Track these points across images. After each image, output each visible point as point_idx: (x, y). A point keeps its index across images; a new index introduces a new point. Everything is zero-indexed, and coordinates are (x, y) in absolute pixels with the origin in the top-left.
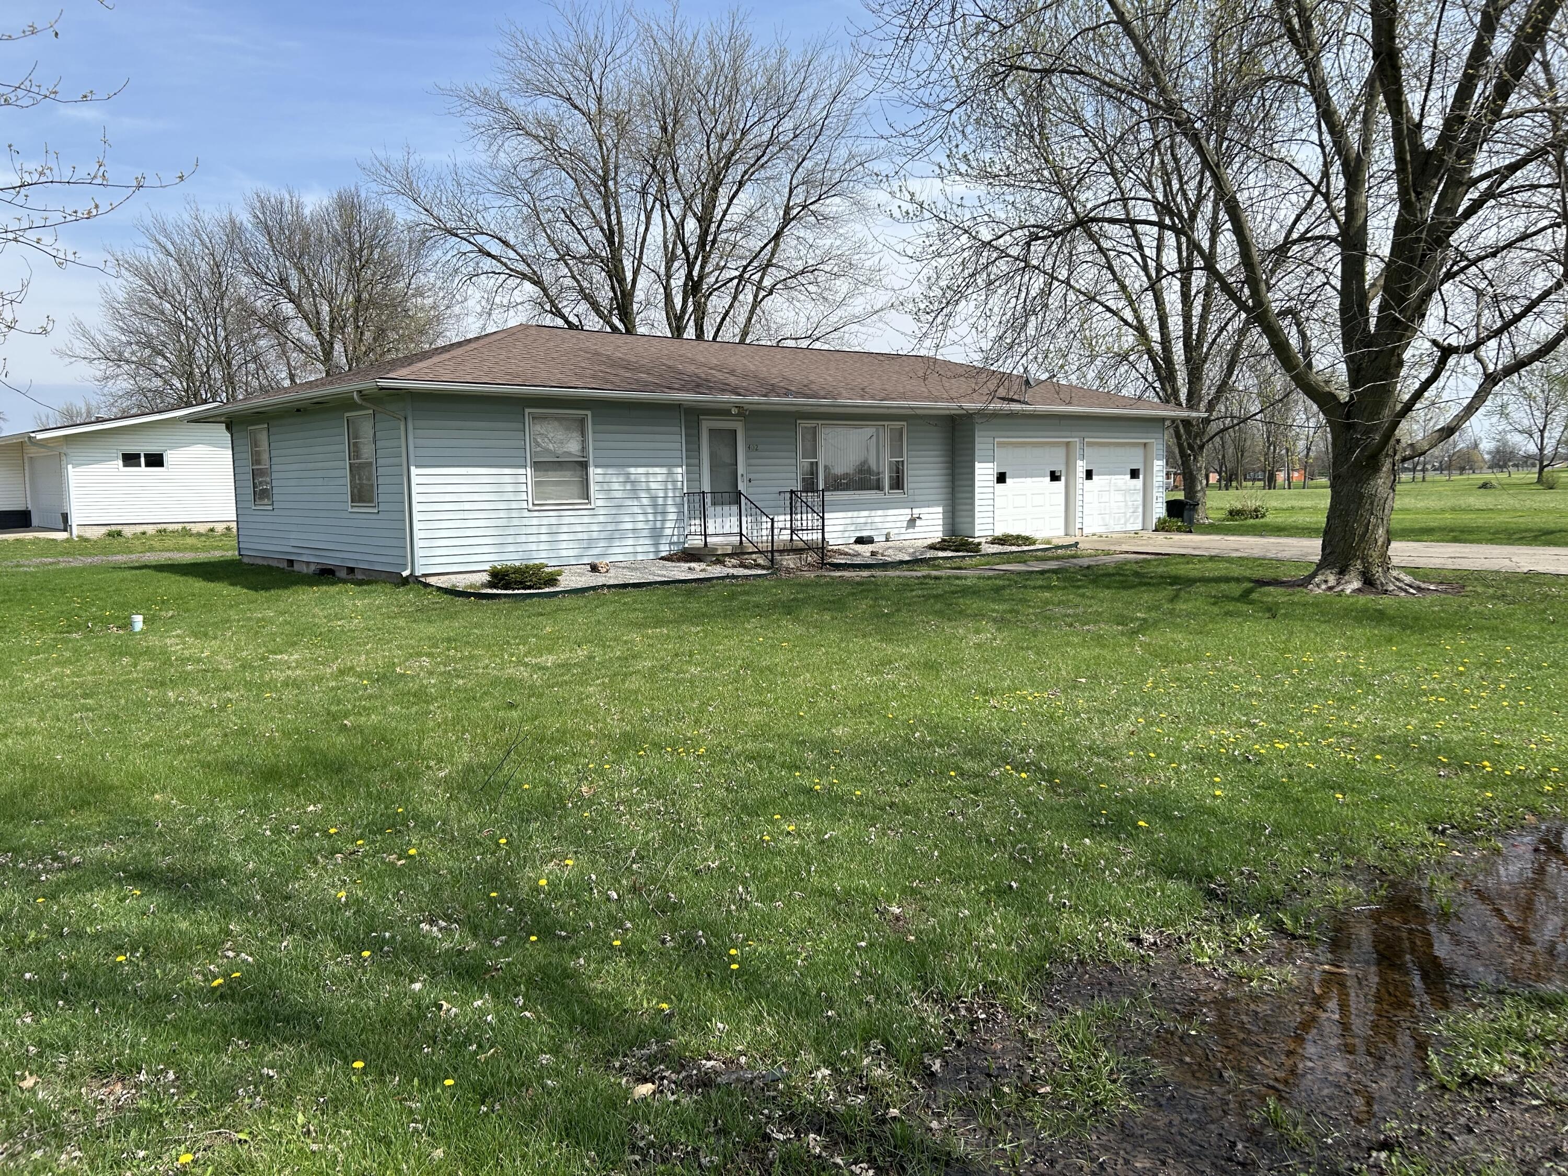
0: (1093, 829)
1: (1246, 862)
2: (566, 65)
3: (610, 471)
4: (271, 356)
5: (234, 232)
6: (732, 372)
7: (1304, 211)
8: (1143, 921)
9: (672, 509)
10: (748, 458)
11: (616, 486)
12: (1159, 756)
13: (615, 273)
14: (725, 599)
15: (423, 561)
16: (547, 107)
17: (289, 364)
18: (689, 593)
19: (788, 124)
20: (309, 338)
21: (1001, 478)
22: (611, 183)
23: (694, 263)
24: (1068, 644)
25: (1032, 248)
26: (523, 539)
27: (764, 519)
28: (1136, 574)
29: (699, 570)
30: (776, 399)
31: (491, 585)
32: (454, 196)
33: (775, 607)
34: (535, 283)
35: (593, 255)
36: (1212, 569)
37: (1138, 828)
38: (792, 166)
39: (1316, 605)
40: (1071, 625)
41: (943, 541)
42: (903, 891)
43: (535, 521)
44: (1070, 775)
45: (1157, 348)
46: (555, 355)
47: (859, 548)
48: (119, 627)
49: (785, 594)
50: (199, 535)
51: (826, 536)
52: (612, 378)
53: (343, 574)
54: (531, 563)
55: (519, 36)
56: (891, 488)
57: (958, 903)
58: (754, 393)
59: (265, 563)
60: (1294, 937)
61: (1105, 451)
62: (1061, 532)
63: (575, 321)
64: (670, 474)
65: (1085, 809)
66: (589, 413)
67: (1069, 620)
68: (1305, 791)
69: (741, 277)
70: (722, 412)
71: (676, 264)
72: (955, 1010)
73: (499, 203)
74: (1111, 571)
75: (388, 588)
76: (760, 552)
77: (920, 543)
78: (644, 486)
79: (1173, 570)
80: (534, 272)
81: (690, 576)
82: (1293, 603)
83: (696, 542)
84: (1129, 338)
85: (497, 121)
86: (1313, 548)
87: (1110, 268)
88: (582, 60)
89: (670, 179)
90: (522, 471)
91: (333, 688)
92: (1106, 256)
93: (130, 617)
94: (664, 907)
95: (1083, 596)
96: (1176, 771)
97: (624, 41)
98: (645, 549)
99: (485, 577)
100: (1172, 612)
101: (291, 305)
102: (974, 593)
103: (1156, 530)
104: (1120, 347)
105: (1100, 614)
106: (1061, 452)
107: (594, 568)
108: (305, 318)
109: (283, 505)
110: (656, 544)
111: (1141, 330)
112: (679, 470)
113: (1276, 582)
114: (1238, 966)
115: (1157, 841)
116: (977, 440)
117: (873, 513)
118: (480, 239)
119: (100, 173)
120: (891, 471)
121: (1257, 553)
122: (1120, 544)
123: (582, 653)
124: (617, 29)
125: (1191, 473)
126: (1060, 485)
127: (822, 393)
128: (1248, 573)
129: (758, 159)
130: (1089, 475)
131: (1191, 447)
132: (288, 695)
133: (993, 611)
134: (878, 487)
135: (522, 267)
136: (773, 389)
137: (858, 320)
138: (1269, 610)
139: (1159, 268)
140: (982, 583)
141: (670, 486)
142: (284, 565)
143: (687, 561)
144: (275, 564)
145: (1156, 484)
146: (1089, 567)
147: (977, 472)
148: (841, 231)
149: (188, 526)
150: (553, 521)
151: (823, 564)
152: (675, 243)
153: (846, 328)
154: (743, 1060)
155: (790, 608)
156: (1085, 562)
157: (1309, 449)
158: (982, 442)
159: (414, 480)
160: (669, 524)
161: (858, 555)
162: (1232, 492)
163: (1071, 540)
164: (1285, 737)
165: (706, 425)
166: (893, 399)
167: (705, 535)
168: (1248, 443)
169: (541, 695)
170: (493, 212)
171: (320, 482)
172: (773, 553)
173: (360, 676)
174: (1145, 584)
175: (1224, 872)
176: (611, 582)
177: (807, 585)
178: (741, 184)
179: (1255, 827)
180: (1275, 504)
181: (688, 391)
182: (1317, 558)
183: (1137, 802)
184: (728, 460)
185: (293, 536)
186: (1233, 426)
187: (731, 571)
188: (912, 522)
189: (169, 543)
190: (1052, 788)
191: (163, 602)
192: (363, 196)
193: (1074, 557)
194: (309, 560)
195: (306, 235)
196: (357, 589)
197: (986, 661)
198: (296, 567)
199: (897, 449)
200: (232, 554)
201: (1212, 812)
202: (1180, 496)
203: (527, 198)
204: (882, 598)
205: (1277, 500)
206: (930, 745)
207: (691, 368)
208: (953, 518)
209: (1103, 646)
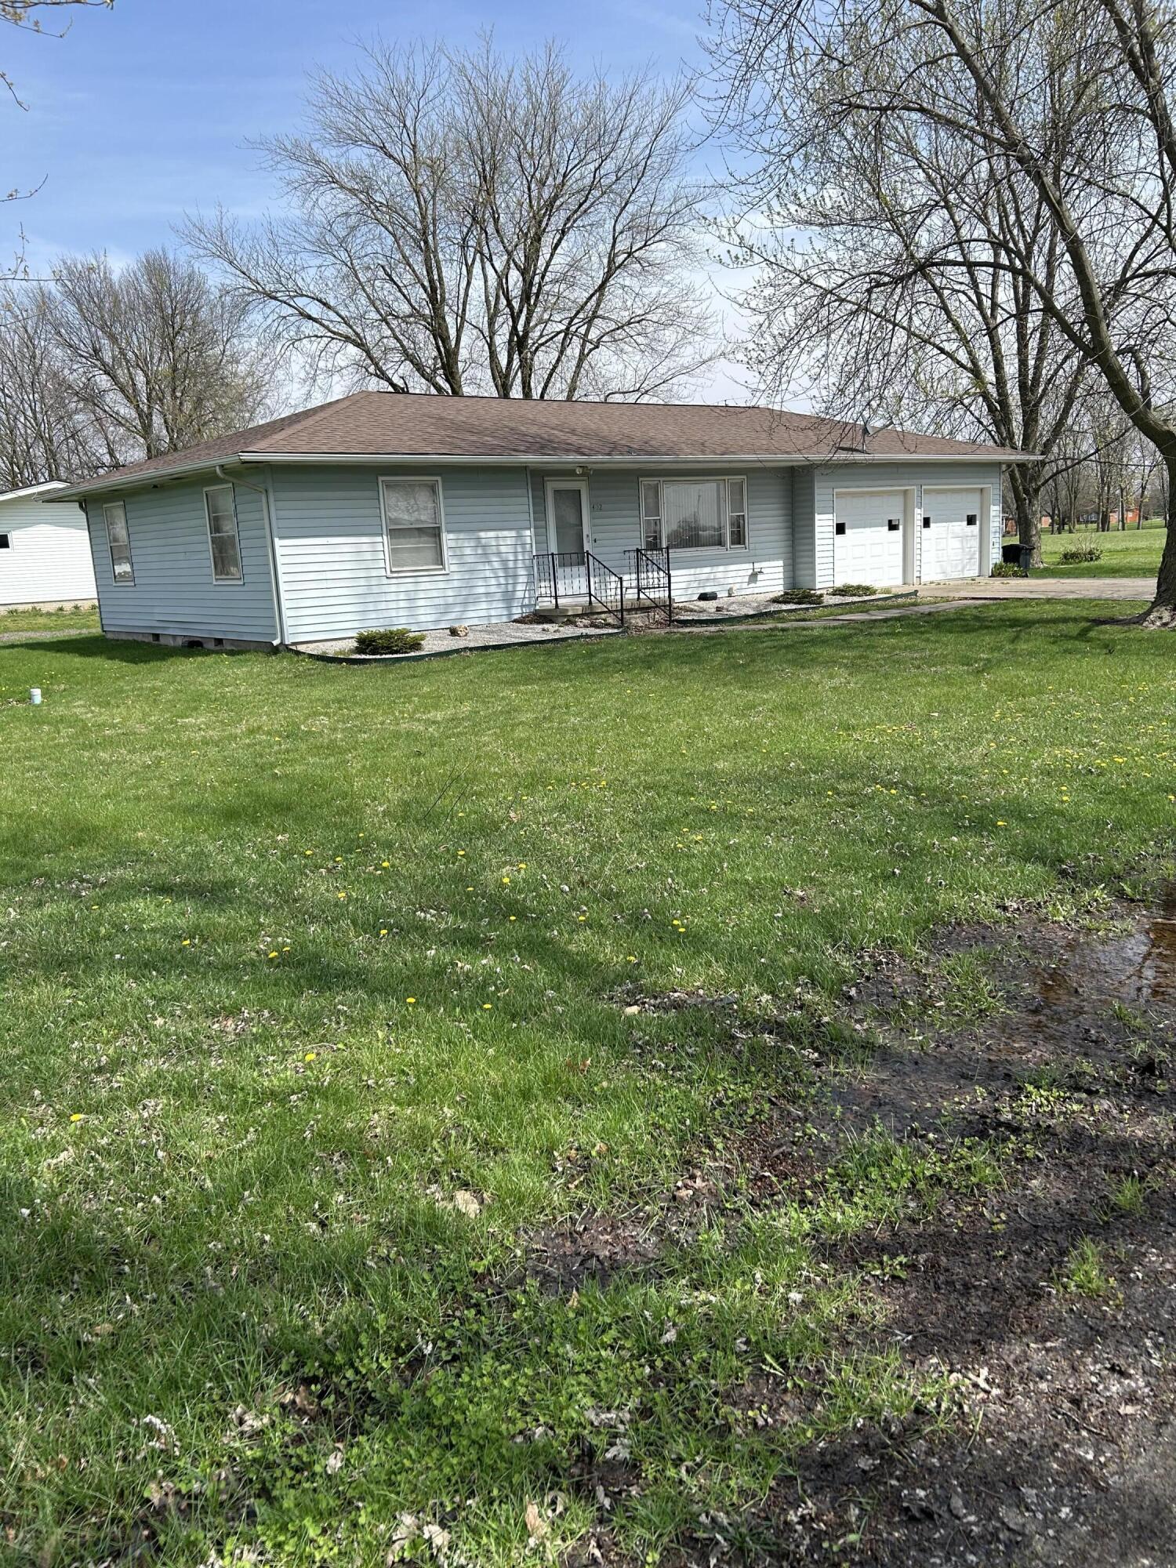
0: (958, 829)
1: (1091, 850)
2: (378, 111)
3: (462, 536)
4: (89, 431)
5: (44, 303)
6: (573, 432)
7: (1143, 239)
8: (1007, 893)
9: (522, 572)
10: (593, 518)
11: (468, 551)
12: (1011, 773)
13: (439, 333)
14: (584, 657)
15: (292, 630)
16: (361, 157)
17: (106, 438)
18: (549, 653)
19: (609, 166)
20: (126, 411)
21: (840, 529)
22: (430, 238)
23: (519, 317)
24: (918, 684)
25: (874, 296)
26: (383, 606)
27: (613, 578)
28: (976, 618)
29: (552, 631)
30: (619, 458)
31: (359, 650)
32: (271, 257)
33: (634, 662)
34: (358, 345)
35: (416, 313)
36: (1048, 612)
37: (997, 827)
38: (615, 210)
39: (1150, 640)
40: (919, 667)
41: (786, 593)
42: (804, 880)
43: (393, 588)
44: (935, 789)
45: (993, 391)
46: (401, 421)
47: (702, 604)
48: (18, 701)
49: (642, 651)
50: (49, 614)
51: (673, 593)
52: (458, 442)
53: (211, 646)
54: (394, 629)
55: (329, 82)
56: (733, 543)
57: (851, 887)
58: (598, 453)
59: (130, 638)
60: (1132, 901)
61: (941, 498)
62: (900, 582)
63: (401, 383)
64: (519, 537)
65: (950, 815)
66: (439, 478)
67: (917, 663)
68: (1142, 794)
69: (567, 331)
70: (566, 473)
71: (500, 320)
72: (861, 957)
73: (318, 262)
74: (952, 616)
75: (261, 657)
76: (610, 612)
77: (761, 597)
78: (494, 549)
79: (1011, 613)
80: (357, 334)
81: (545, 637)
82: (1129, 640)
83: (547, 603)
84: (965, 380)
85: (310, 174)
86: (1148, 587)
87: (945, 308)
88: (393, 104)
89: (491, 229)
90: (379, 539)
91: (249, 745)
92: (940, 296)
93: (27, 691)
94: (608, 895)
95: (928, 640)
96: (1027, 784)
97: (436, 81)
98: (499, 612)
99: (354, 644)
100: (1013, 652)
101: (105, 377)
102: (823, 642)
103: (993, 576)
104: (956, 391)
105: (945, 656)
106: (899, 501)
107: (454, 632)
108: (122, 390)
109: (146, 581)
110: (509, 608)
111: (976, 372)
112: (528, 533)
113: (1112, 621)
114: (1086, 921)
115: (1016, 836)
116: (817, 491)
117: (715, 569)
118: (301, 302)
119: (22, 268)
120: (732, 525)
121: (1092, 594)
122: (958, 590)
123: (466, 708)
124: (428, 69)
125: (1026, 517)
126: (898, 535)
127: (663, 450)
128: (1084, 613)
129: (581, 205)
130: (927, 523)
131: (1026, 491)
132: (213, 752)
133: (843, 657)
134: (720, 543)
135: (343, 329)
136: (614, 448)
137: (687, 371)
138: (1106, 646)
139: (995, 306)
140: (828, 633)
141: (519, 549)
142: (150, 639)
143: (539, 623)
144: (140, 638)
145: (992, 530)
146: (930, 614)
147: (817, 523)
148: (667, 278)
149: (38, 606)
150: (411, 587)
151: (671, 622)
152: (497, 298)
153: (674, 380)
154: (701, 992)
155: (648, 663)
156: (926, 609)
157: (1144, 488)
158: (822, 492)
159: (279, 551)
160: (520, 587)
161: (703, 611)
162: (1065, 535)
163: (911, 589)
164: (1122, 754)
165: (551, 486)
166: (733, 453)
167: (556, 597)
168: (1082, 484)
169: (441, 745)
170: (312, 271)
171: (181, 556)
172: (622, 611)
173: (269, 733)
174: (987, 627)
175: (1073, 857)
176: (472, 645)
177: (658, 641)
178: (563, 233)
179: (1099, 823)
180: (1109, 546)
181: (535, 452)
182: (1152, 598)
183: (995, 808)
184: (573, 520)
185: (156, 610)
186: (1067, 469)
187: (585, 631)
188: (754, 577)
189: (23, 624)
190: (919, 801)
191: (52, 677)
192: (171, 257)
193: (914, 604)
194: (174, 633)
195: (117, 302)
196: (231, 658)
197: (843, 702)
198: (163, 641)
199: (738, 505)
200: (96, 631)
201: (1061, 813)
202: (1015, 541)
203: (344, 255)
204: (736, 650)
205: (1111, 542)
206: (805, 772)
207: (534, 430)
208: (794, 571)
209: (950, 685)
